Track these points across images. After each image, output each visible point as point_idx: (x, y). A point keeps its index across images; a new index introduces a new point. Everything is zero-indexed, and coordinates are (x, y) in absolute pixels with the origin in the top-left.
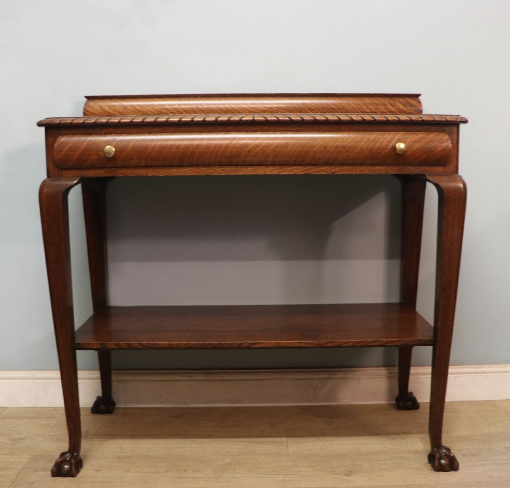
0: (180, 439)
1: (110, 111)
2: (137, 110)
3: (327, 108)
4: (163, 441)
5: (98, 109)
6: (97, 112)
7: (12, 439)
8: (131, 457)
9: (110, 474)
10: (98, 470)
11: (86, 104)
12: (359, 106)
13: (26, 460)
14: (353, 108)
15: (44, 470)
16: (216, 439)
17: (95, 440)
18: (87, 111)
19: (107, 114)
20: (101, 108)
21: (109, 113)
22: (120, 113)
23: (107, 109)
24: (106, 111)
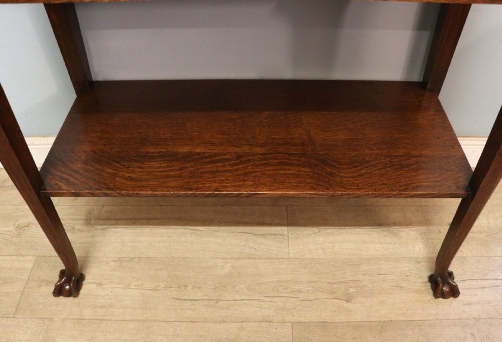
0: (181, 227)
4: (165, 230)
7: (18, 226)
8: (132, 259)
9: (112, 292)
10: (100, 284)
13: (30, 265)
15: (48, 283)
16: (216, 228)
17: (98, 227)
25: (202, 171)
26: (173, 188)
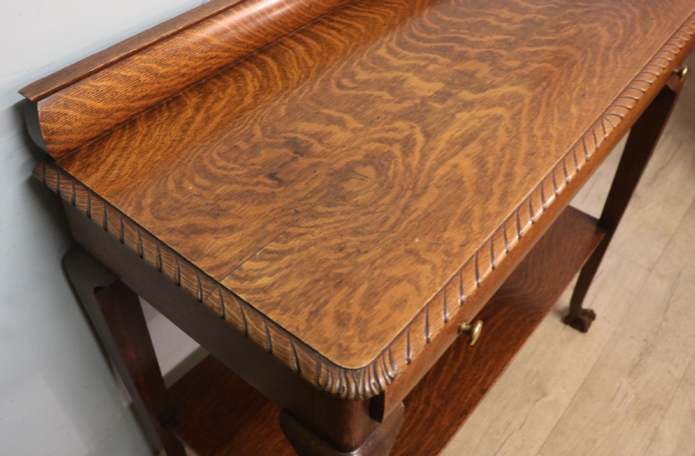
1: (106, 107)
19: (102, 115)
20: (85, 109)
21: (107, 111)
22: (128, 98)
23: (99, 105)
24: (98, 111)
25: (444, 388)
26: (452, 425)
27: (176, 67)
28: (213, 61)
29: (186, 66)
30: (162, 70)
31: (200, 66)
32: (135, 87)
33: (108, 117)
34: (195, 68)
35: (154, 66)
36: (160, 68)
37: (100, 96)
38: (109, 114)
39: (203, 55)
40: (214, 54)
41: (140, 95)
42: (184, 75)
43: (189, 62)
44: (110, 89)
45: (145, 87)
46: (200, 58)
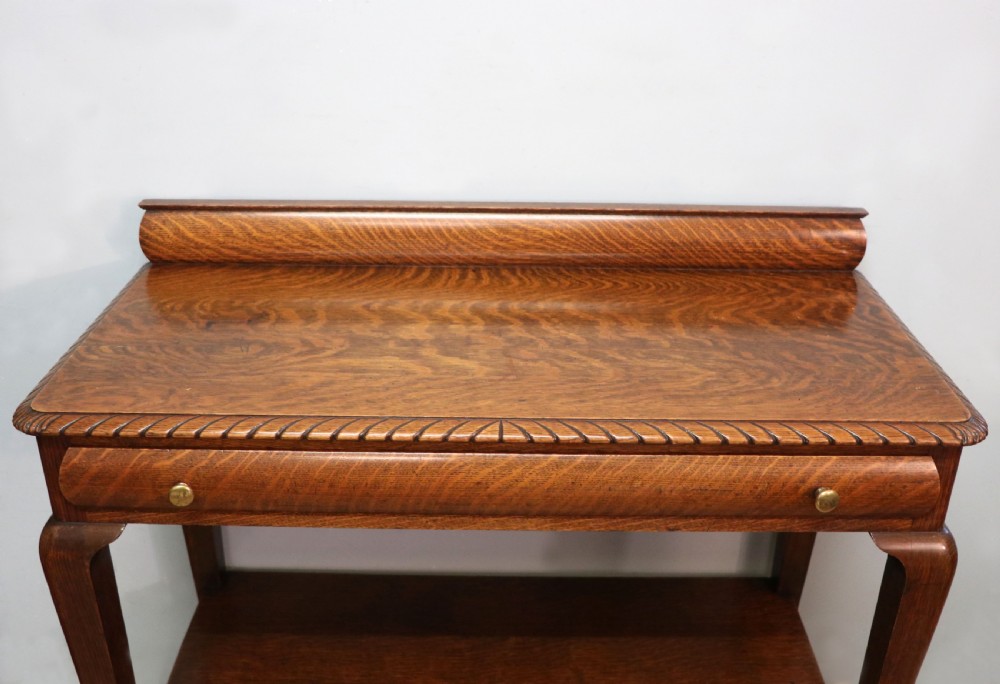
1: (197, 239)
2: (254, 238)
3: (661, 242)
5: (171, 235)
6: (168, 241)
11: (144, 222)
12: (730, 240)
14: (717, 243)
18: (147, 238)
19: (192, 245)
20: (177, 232)
21: (196, 243)
22: (219, 243)
23: (191, 235)
24: (188, 239)
27: (271, 237)
28: (314, 251)
29: (280, 240)
30: (255, 233)
31: (298, 248)
32: (227, 236)
33: (197, 248)
34: (292, 247)
35: (250, 227)
36: (254, 231)
37: (195, 229)
38: (198, 246)
39: (301, 239)
40: (315, 243)
41: (230, 244)
42: (278, 248)
43: (284, 239)
44: (203, 227)
45: (236, 241)
46: (299, 241)
